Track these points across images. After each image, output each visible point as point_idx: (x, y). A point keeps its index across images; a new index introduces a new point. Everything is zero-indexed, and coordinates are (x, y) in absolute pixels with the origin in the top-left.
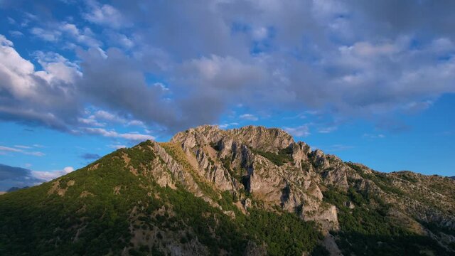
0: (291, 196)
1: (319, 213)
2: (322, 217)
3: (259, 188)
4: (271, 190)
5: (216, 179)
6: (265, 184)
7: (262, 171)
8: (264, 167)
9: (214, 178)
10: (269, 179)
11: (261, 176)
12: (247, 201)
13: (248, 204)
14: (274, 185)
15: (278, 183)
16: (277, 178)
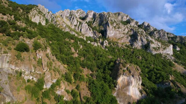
0: (139, 38)
1: (162, 49)
2: (165, 52)
3: (113, 35)
4: (121, 36)
5: (82, 30)
6: (118, 32)
7: (115, 25)
8: (116, 23)
11: (115, 27)
12: (105, 42)
13: (106, 44)
14: (124, 33)
15: (127, 32)
16: (125, 29)
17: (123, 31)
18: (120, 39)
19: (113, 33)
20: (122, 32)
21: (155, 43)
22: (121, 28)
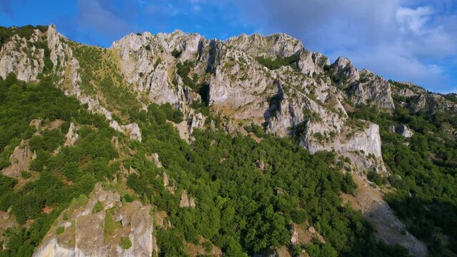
3: (225, 96)
4: (247, 102)
5: (153, 86)
7: (236, 70)
8: (241, 65)
13: (197, 123)
14: (255, 92)
15: (264, 88)
16: (261, 80)
17: (253, 85)
18: (242, 109)
19: (226, 93)
20: (252, 91)
21: (324, 120)
22: (249, 79)
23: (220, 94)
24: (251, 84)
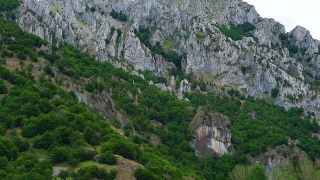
1: (309, 100)
2: (313, 103)
3: (202, 66)
4: (223, 70)
5: (127, 53)
6: (213, 60)
8: (211, 37)
9: (122, 52)
10: (220, 53)
11: (207, 49)
12: (184, 84)
13: (185, 88)
14: (229, 62)
15: (236, 59)
16: (233, 51)
17: (226, 56)
18: (219, 77)
19: (203, 63)
20: (225, 61)
21: (294, 86)
22: (222, 51)
23: (198, 63)
24: (224, 55)
